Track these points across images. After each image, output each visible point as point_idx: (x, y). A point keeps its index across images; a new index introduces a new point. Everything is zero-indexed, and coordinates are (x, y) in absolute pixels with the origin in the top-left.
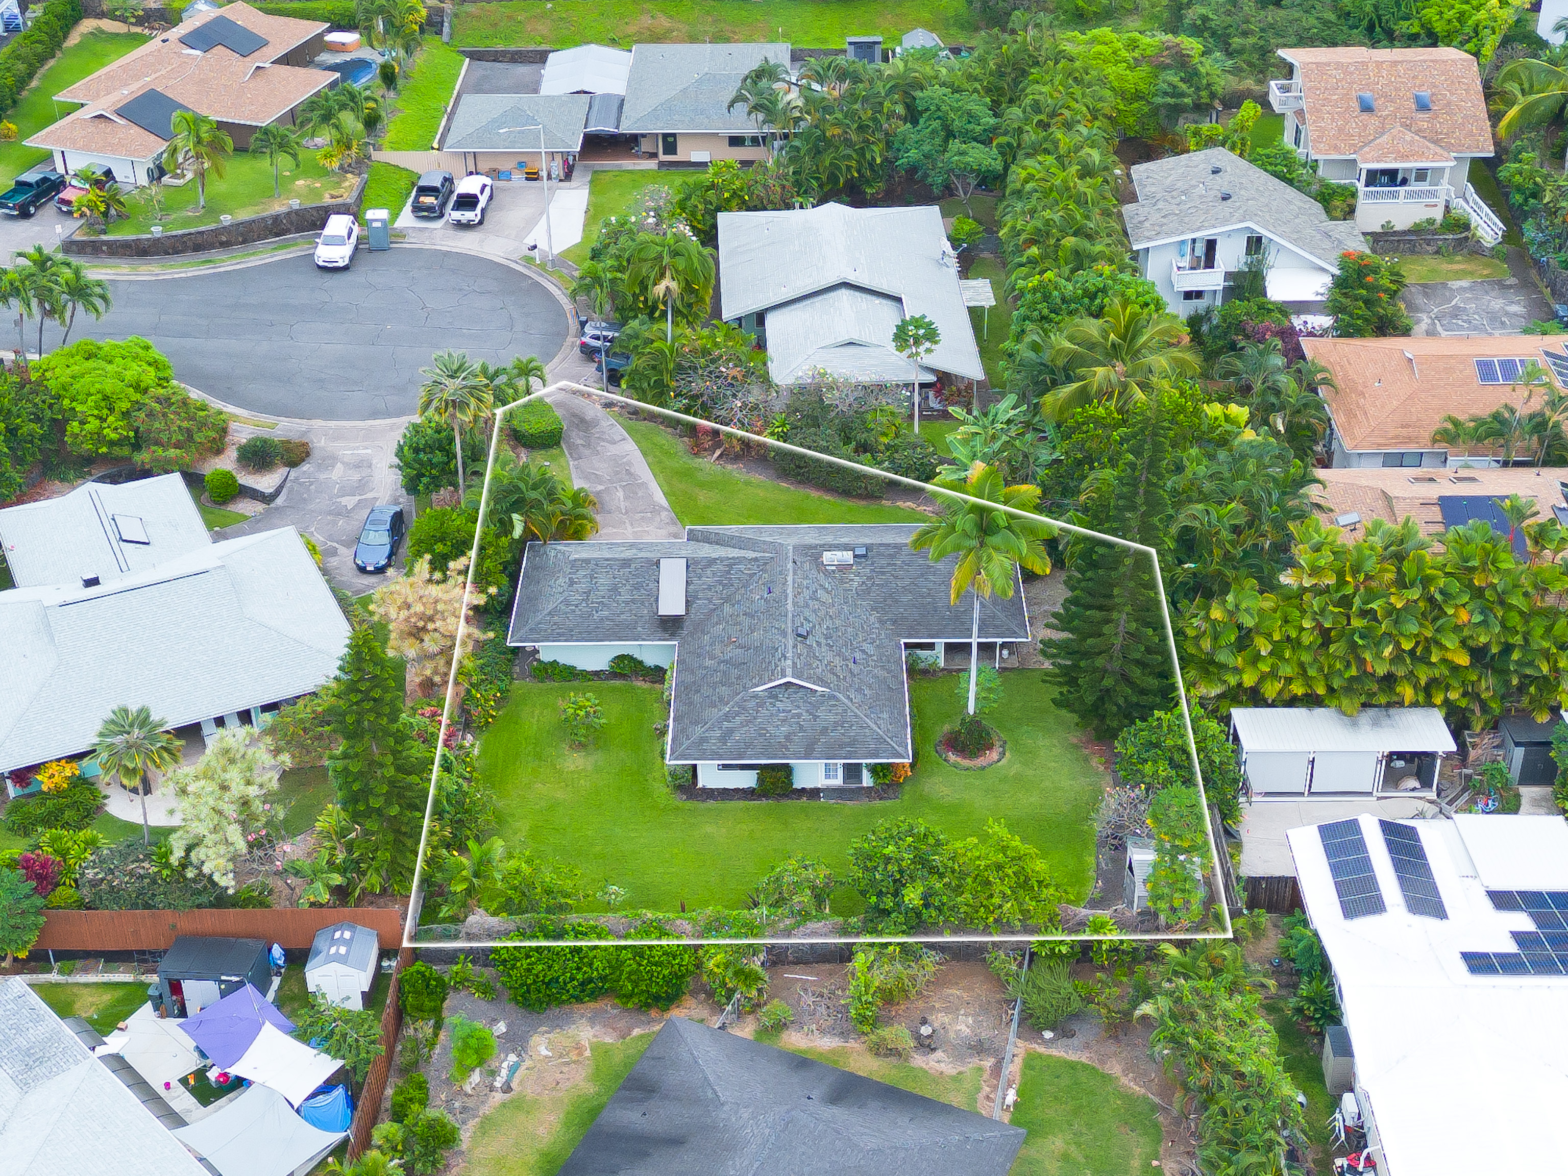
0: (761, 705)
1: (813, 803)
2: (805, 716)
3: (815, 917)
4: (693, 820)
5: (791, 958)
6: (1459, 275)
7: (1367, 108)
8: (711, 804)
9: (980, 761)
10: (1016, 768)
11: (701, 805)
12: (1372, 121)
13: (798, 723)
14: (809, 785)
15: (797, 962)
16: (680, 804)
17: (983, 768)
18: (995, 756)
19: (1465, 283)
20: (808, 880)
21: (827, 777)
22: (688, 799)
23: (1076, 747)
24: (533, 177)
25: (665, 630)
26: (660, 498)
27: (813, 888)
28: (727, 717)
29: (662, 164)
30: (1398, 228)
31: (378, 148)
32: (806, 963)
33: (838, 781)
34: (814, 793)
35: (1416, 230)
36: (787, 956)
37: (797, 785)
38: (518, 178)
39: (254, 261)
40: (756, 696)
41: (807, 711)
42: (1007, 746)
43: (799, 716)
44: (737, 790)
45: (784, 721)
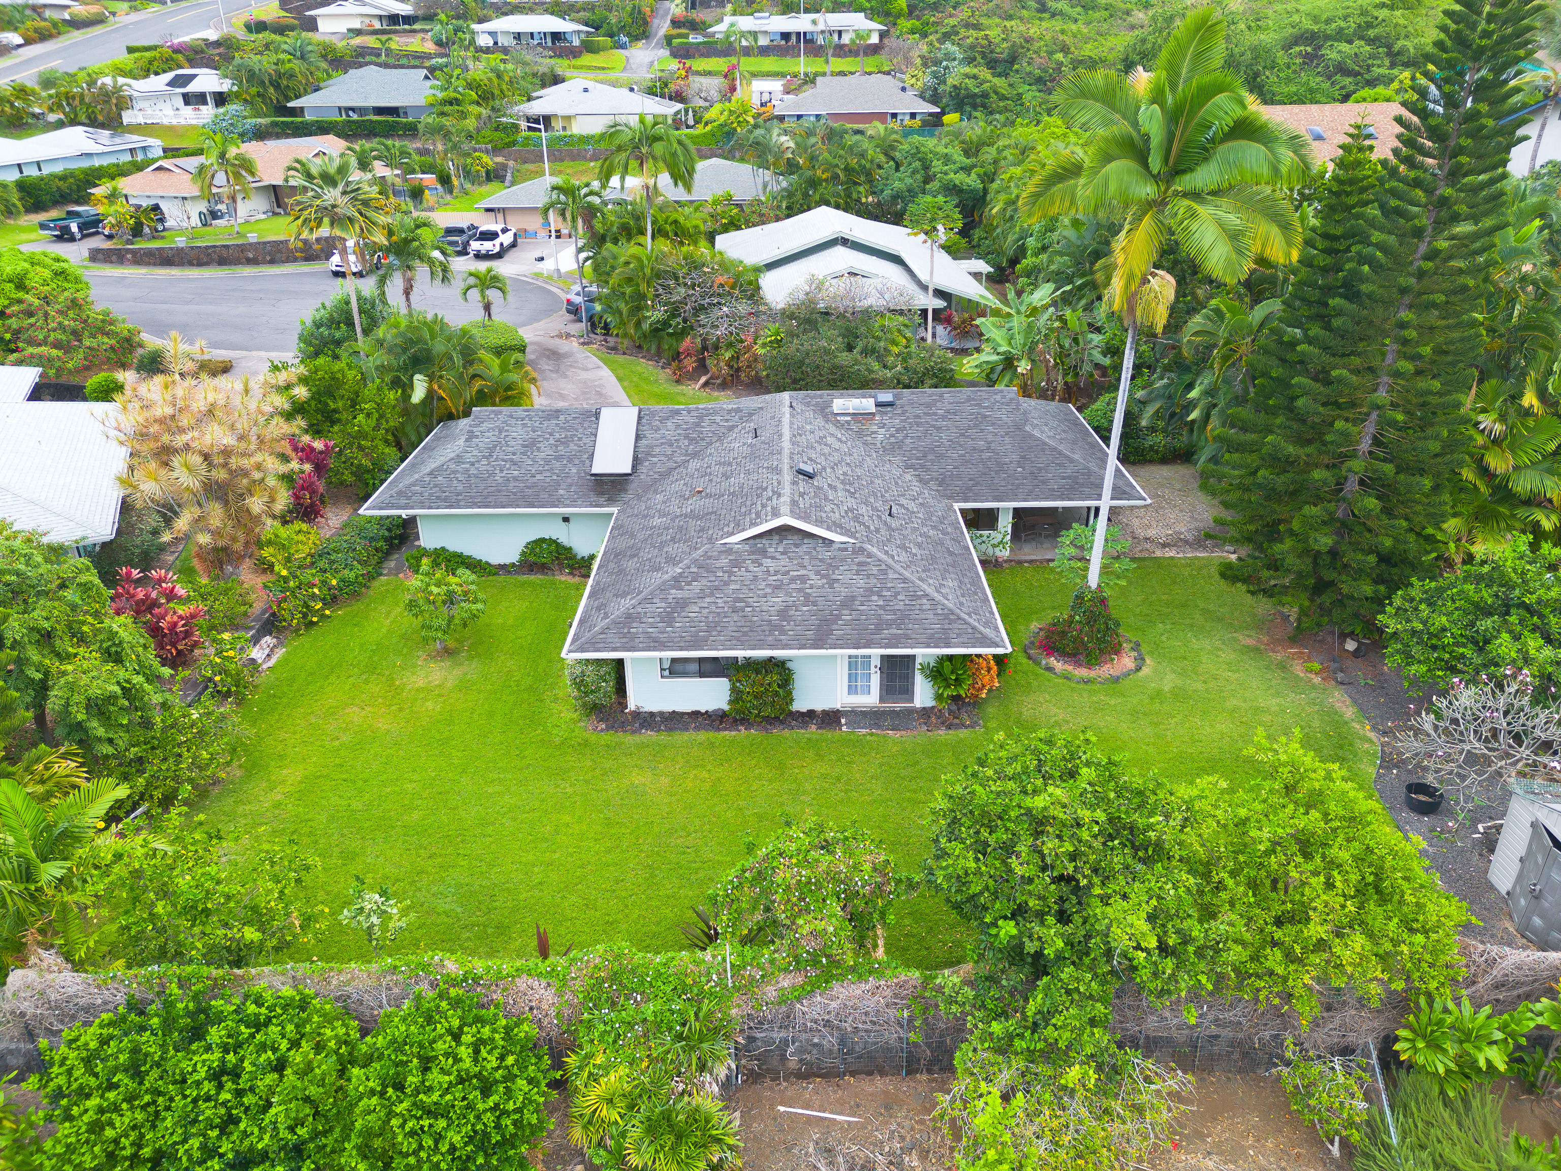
0: (737, 563)
1: (828, 734)
2: (816, 580)
3: (853, 969)
4: (608, 764)
5: (793, 1062)
8: (649, 736)
10: (1169, 682)
11: (628, 739)
13: (799, 590)
14: (819, 705)
15: (806, 1073)
16: (593, 738)
17: (1117, 680)
18: (1127, 661)
20: (835, 878)
21: (852, 690)
22: (607, 729)
23: (1257, 650)
25: (601, 493)
27: (848, 897)
28: (677, 581)
32: (830, 1075)
33: (871, 699)
34: (830, 718)
36: (783, 1058)
37: (801, 704)
38: (542, 236)
40: (728, 550)
41: (817, 573)
42: (1144, 648)
43: (803, 579)
44: (696, 714)
45: (776, 588)
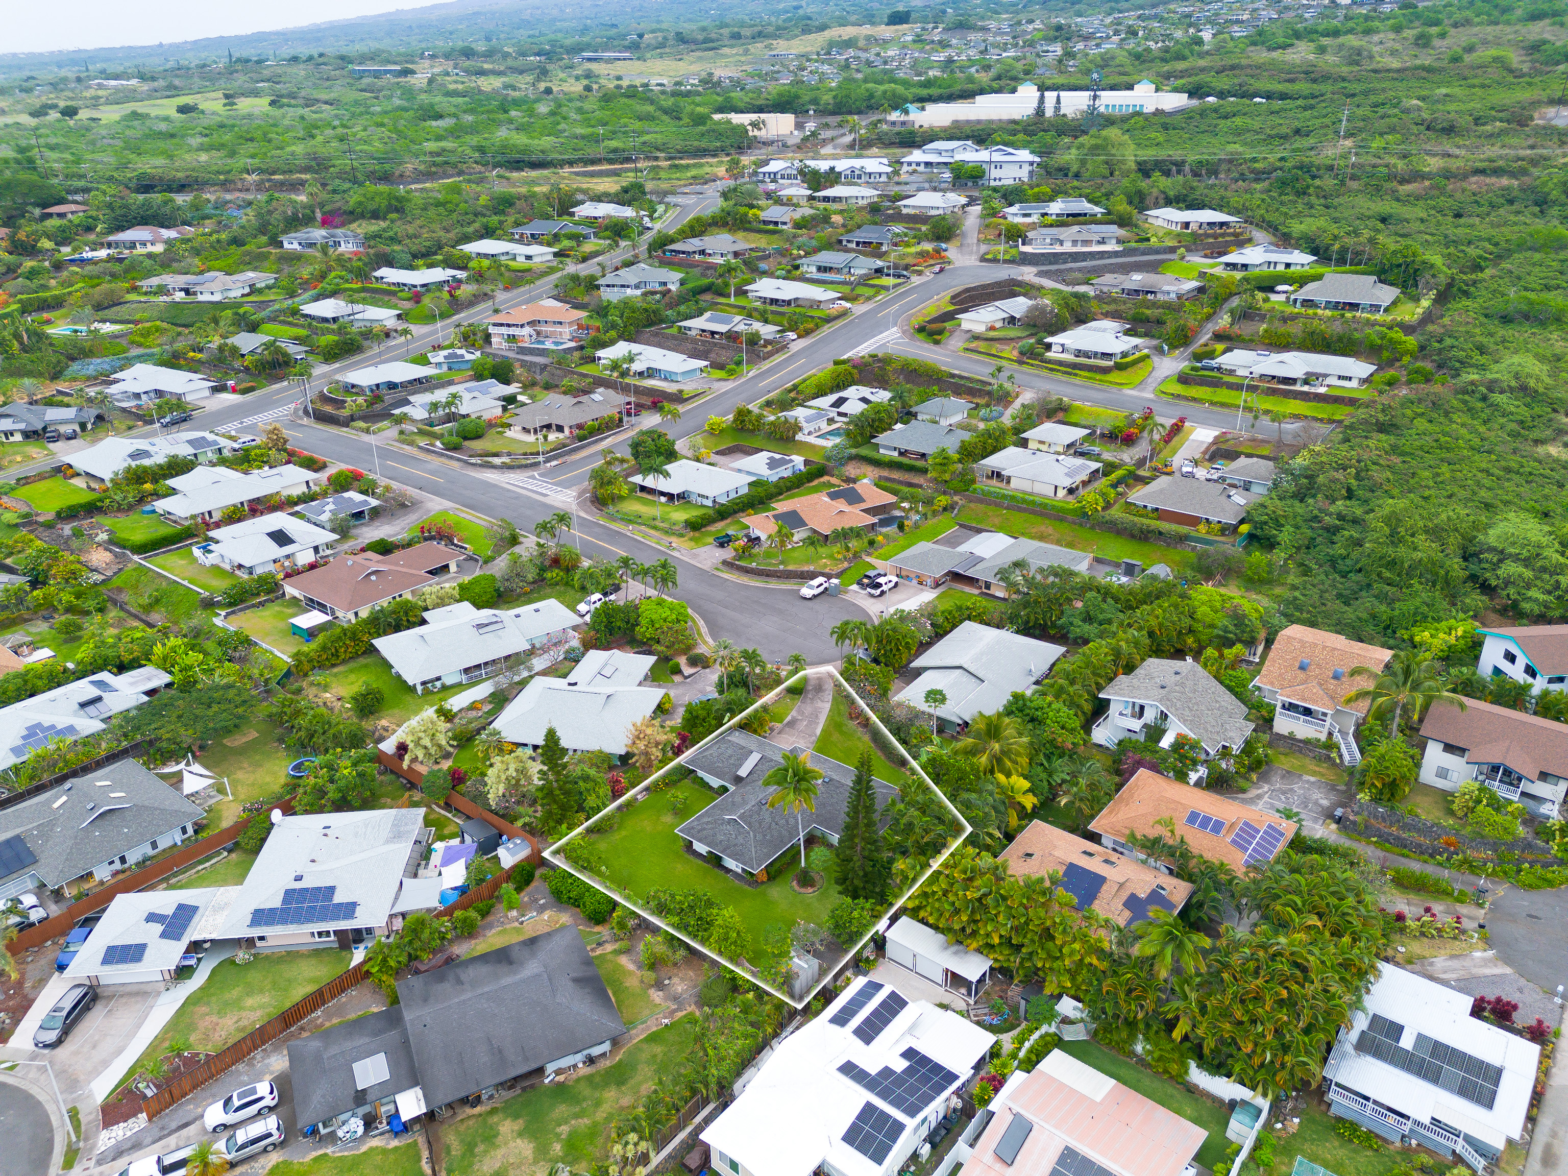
5: (647, 927)
6: (1314, 773)
7: (1302, 668)
9: (802, 890)
12: (1301, 675)
19: (1312, 779)
24: (921, 583)
26: (818, 731)
29: (982, 594)
30: (1299, 737)
31: (869, 554)
35: (1306, 742)
36: (646, 925)
37: (722, 864)
38: (915, 582)
39: (783, 587)
